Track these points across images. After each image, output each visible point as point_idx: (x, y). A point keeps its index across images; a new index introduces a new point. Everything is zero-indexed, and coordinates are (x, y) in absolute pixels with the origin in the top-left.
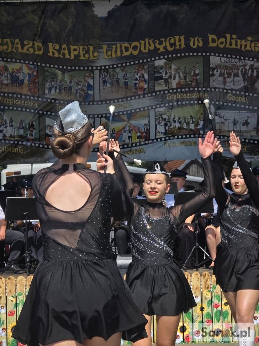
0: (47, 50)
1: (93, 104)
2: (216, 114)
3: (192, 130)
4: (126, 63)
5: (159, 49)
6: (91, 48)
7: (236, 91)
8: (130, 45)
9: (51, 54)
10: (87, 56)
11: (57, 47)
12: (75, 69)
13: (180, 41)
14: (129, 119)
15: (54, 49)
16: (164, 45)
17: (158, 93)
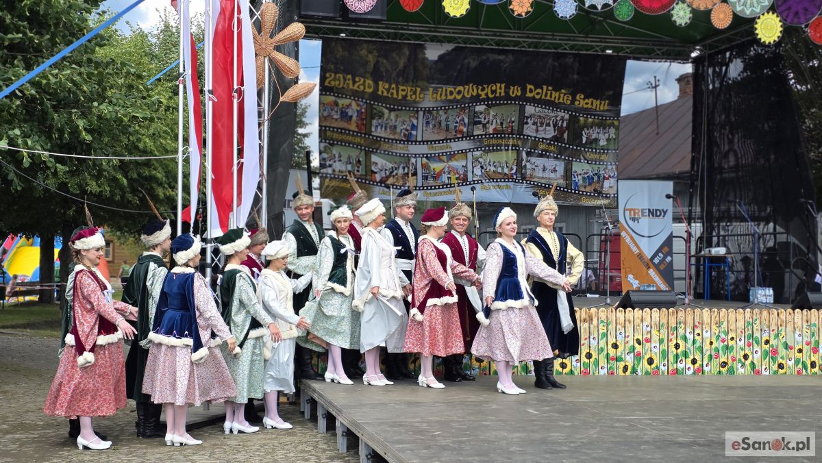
0: (377, 89)
1: (416, 144)
2: (527, 161)
3: (506, 174)
4: (449, 106)
5: (481, 95)
6: (419, 89)
7: (547, 139)
8: (455, 89)
9: (380, 93)
10: (414, 97)
11: (387, 86)
12: (401, 109)
13: (501, 88)
14: (448, 161)
15: (384, 88)
16: (486, 92)
17: (476, 137)
